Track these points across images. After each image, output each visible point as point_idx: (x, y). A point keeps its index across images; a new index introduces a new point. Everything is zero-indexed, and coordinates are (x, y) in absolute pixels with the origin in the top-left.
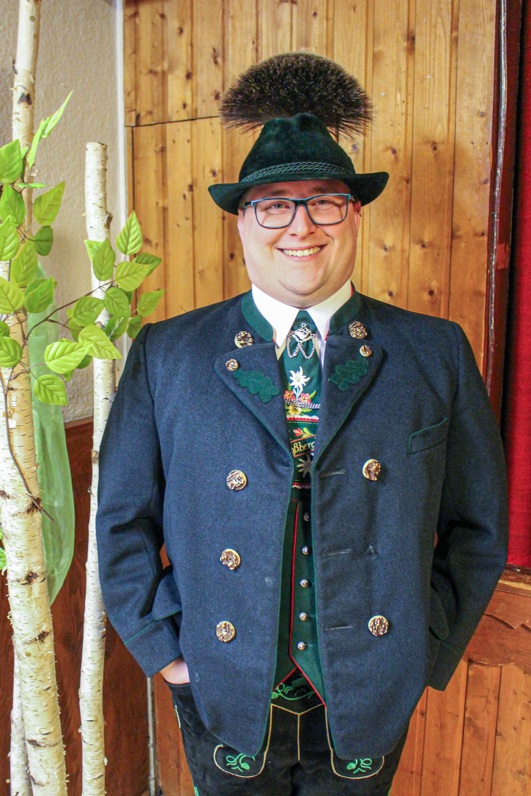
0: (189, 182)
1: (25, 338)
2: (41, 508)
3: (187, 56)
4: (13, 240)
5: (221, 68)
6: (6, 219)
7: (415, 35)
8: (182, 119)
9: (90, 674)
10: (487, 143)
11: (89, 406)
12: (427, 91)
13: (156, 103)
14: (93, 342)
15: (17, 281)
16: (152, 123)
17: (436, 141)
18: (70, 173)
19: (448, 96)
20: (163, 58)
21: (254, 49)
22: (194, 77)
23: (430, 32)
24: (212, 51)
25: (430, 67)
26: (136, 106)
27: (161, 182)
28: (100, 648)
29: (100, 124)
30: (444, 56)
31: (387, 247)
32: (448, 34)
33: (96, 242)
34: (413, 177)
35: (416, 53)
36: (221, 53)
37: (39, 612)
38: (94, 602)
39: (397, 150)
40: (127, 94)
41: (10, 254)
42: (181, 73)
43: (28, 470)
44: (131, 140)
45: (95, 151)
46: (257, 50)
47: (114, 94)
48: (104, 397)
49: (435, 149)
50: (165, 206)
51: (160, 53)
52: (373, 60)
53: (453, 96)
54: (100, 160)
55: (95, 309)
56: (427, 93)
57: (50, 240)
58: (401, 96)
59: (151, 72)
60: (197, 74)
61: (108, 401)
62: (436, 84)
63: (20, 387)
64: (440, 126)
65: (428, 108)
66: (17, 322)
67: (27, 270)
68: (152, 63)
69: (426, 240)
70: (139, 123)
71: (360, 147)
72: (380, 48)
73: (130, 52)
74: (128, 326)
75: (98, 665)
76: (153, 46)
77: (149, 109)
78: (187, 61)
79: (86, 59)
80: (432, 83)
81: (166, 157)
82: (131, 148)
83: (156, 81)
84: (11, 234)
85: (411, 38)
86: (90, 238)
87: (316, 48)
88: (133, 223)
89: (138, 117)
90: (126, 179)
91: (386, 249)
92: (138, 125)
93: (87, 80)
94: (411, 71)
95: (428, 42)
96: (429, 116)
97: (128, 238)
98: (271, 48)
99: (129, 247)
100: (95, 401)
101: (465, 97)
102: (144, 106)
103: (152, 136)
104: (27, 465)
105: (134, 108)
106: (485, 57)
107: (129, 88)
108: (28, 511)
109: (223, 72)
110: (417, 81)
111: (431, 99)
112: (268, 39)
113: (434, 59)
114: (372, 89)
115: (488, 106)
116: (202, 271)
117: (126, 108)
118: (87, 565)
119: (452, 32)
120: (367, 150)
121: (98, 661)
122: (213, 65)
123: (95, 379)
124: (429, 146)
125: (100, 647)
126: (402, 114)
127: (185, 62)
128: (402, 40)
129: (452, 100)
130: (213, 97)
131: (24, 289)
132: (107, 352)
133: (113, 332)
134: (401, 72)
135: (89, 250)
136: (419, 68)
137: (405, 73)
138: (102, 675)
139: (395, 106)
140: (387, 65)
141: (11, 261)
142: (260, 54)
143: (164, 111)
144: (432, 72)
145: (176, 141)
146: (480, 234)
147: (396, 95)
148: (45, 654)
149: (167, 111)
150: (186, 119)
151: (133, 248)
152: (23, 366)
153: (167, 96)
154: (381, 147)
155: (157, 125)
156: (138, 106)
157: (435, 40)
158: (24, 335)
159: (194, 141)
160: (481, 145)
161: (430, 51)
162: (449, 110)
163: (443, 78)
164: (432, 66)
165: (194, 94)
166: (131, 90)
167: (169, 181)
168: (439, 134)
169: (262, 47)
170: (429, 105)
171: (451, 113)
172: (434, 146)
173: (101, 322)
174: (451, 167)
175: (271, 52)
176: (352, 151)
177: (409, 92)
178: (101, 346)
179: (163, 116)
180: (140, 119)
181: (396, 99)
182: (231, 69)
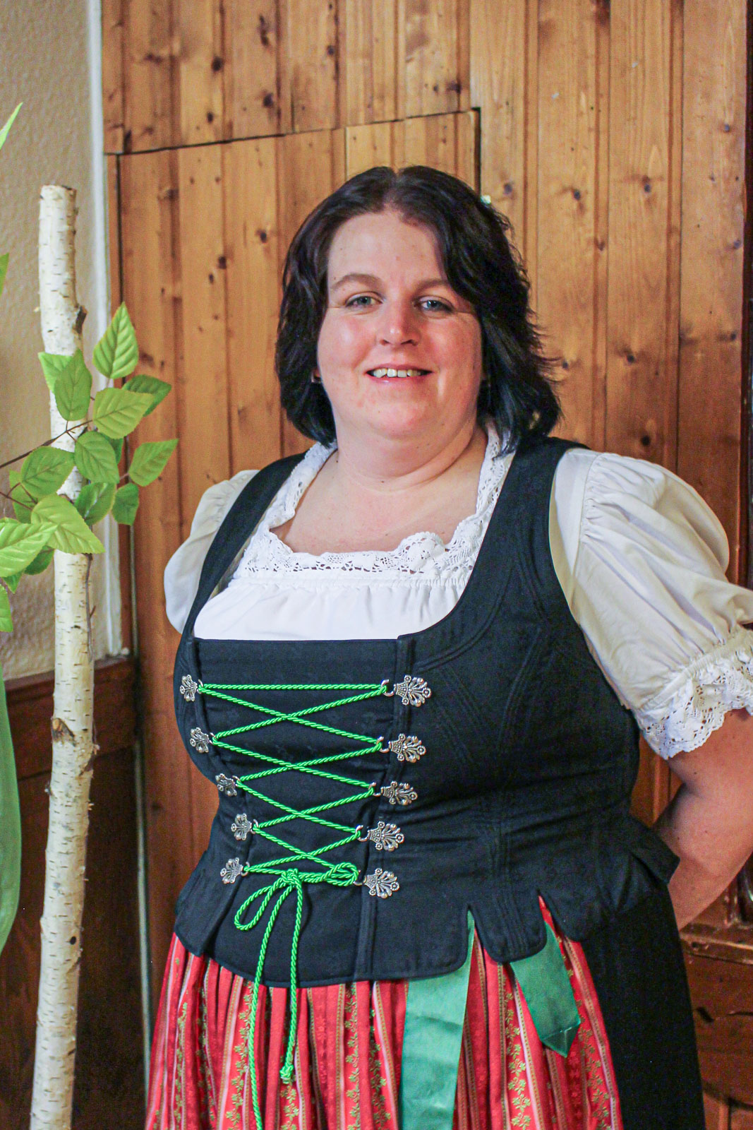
0: (220, 251)
3: (214, 28)
5: (274, 52)
8: (206, 141)
9: (48, 1119)
10: (737, 179)
12: (632, 89)
13: (159, 113)
14: (54, 522)
16: (153, 148)
17: (650, 176)
19: (668, 99)
20: (171, 33)
21: (332, 20)
22: (227, 67)
24: (257, 22)
25: (636, 48)
26: (124, 116)
27: (169, 249)
28: (66, 1073)
29: (61, 150)
30: (659, 29)
31: (568, 361)
33: (57, 356)
34: (611, 239)
35: (612, 25)
36: (273, 24)
38: (54, 988)
39: (582, 193)
40: (108, 97)
42: (202, 60)
44: (114, 179)
45: (56, 200)
46: (336, 19)
47: (86, 97)
48: (73, 625)
49: (647, 189)
50: (177, 295)
51: (166, 24)
52: (539, 37)
53: (677, 97)
54: (64, 216)
55: (60, 469)
56: (633, 92)
58: (587, 101)
59: (150, 57)
60: (231, 62)
61: (80, 632)
62: (647, 80)
64: (655, 149)
65: (635, 118)
68: (152, 42)
69: (635, 347)
70: (131, 150)
71: (518, 188)
72: (550, 14)
73: (113, 23)
74: (113, 502)
75: (61, 1104)
76: (154, 13)
77: (148, 124)
78: (214, 38)
80: (641, 76)
81: (178, 208)
82: (115, 192)
83: (159, 75)
86: (49, 350)
87: (440, 16)
88: (122, 323)
89: (128, 138)
90: (106, 247)
91: (565, 366)
92: (127, 151)
94: (604, 55)
95: (632, 5)
96: (636, 133)
97: (112, 350)
98: (360, 16)
99: (115, 364)
100: (57, 631)
101: (699, 99)
102: (139, 117)
103: (153, 172)
105: (120, 121)
106: (730, 31)
107: (112, 87)
109: (278, 64)
110: (615, 72)
111: (640, 104)
112: (355, 1)
113: (643, 33)
114: (538, 87)
115: (737, 114)
116: (245, 409)
117: (106, 121)
118: (43, 922)
120: (530, 190)
121: (62, 1096)
122: (261, 47)
123: (57, 593)
124: (637, 185)
125: (64, 1069)
126: (590, 130)
127: (211, 40)
128: (588, 2)
129: (676, 105)
130: (260, 103)
132: (79, 540)
133: (88, 512)
134: (587, 57)
135: (46, 370)
136: (617, 48)
137: (594, 59)
138: (69, 1121)
139: (577, 116)
140: (563, 46)
142: (341, 26)
143: (175, 126)
144: (640, 57)
145: (196, 178)
146: (729, 335)
147: (579, 97)
149: (179, 125)
150: (213, 139)
151: (121, 367)
153: (179, 101)
154: (554, 188)
155: (162, 153)
156: (128, 119)
157: (644, 2)
159: (228, 181)
160: (727, 181)
161: (636, 20)
162: (671, 121)
163: (660, 67)
164: (640, 45)
165: (227, 97)
166: (115, 91)
167: (183, 250)
168: (655, 163)
169: (345, 14)
170: (635, 113)
171: (675, 126)
172: (646, 183)
173: (67, 493)
174: (675, 221)
175: (360, 23)
176: (504, 196)
177: (602, 91)
178: (68, 531)
179: (173, 136)
180: (131, 142)
181: (578, 102)
182: (291, 54)
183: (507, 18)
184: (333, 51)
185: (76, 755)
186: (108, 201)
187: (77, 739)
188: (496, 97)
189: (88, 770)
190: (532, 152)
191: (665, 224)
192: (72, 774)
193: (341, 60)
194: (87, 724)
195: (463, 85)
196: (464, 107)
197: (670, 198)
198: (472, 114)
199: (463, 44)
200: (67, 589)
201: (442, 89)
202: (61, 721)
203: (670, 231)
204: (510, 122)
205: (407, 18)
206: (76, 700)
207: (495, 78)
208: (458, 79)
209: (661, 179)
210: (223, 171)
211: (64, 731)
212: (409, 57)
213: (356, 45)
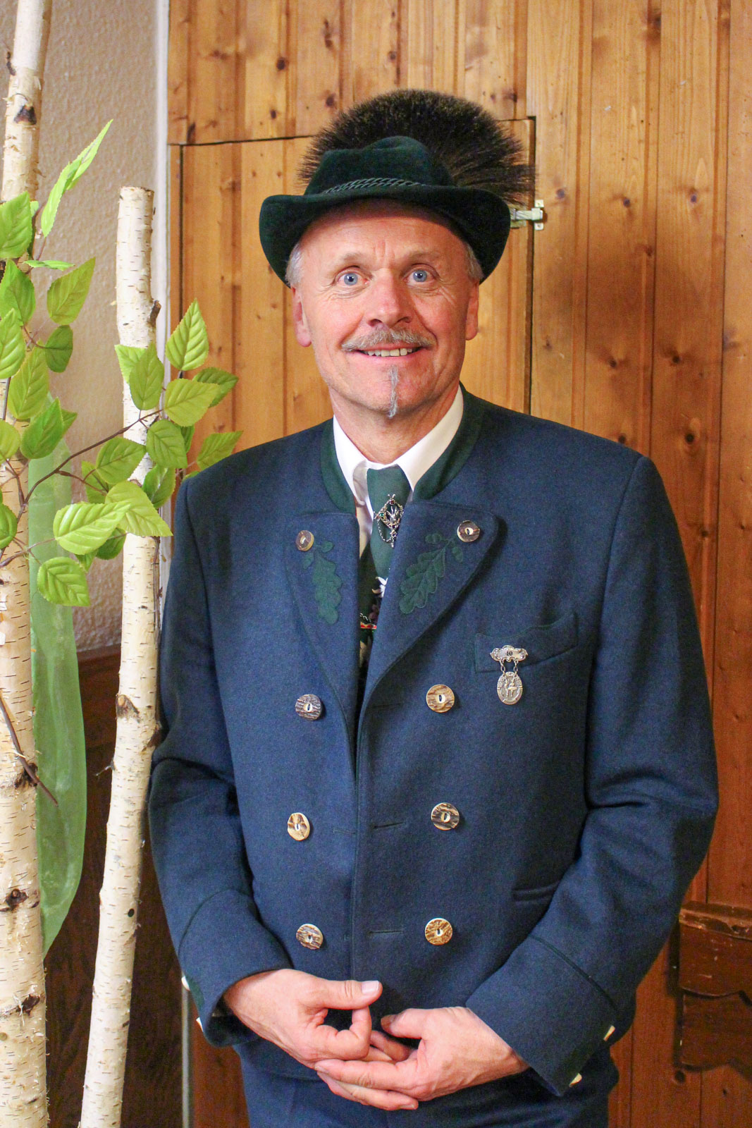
1: (24, 500)
2: (38, 781)
3: (279, 29)
4: (15, 348)
5: (337, 56)
6: (7, 315)
7: (660, 14)
8: (269, 137)
11: (95, 629)
12: (681, 105)
13: (223, 106)
15: (17, 411)
16: (217, 141)
17: (696, 186)
18: (74, 223)
19: (714, 115)
20: (237, 32)
21: (395, 27)
22: (291, 67)
23: (685, 10)
24: (323, 26)
25: (685, 67)
26: (189, 109)
27: (229, 241)
28: (120, 1045)
30: (707, 51)
31: (616, 360)
32: (715, 14)
33: (132, 349)
34: (659, 245)
35: (662, 42)
36: (337, 29)
37: (26, 962)
38: (111, 960)
39: (632, 201)
40: (173, 90)
41: (10, 368)
42: (267, 59)
43: (19, 715)
44: (178, 169)
45: (134, 200)
46: (399, 27)
47: (152, 89)
48: (140, 605)
49: (694, 200)
50: (236, 284)
51: (233, 22)
52: (593, 51)
53: (723, 113)
54: (142, 216)
55: (130, 459)
56: (681, 108)
57: (68, 348)
58: (638, 111)
59: (216, 54)
60: (296, 63)
61: (147, 611)
62: (695, 98)
63: (14, 580)
64: (701, 162)
65: (683, 133)
66: (11, 475)
67: (31, 394)
68: (218, 39)
69: (681, 350)
70: (194, 140)
71: (571, 195)
72: (604, 32)
73: (181, 19)
75: (114, 1076)
76: (221, 12)
77: (212, 117)
78: (279, 38)
79: (106, 30)
80: (689, 92)
81: (240, 198)
82: (178, 181)
83: (225, 71)
84: (13, 338)
85: (654, 20)
86: (122, 342)
87: (498, 28)
88: (194, 318)
89: (192, 129)
90: (167, 234)
91: (613, 364)
92: (191, 143)
93: (107, 66)
94: (654, 72)
95: (682, 27)
96: (684, 146)
97: (185, 344)
98: (422, 26)
99: (187, 357)
100: (124, 611)
101: (743, 117)
102: (203, 112)
103: (216, 164)
104: (19, 708)
105: (185, 113)
107: (177, 81)
108: (18, 784)
109: (341, 65)
110: (665, 89)
111: (688, 118)
112: (417, 10)
113: (692, 54)
114: (591, 99)
116: (300, 396)
117: (170, 113)
118: (102, 894)
119: (720, 12)
120: (583, 198)
121: (115, 1068)
122: (324, 50)
123: (125, 574)
124: (684, 195)
125: (118, 1041)
126: (640, 141)
127: (275, 40)
128: (639, 22)
129: (722, 121)
130: (324, 102)
131: (26, 424)
132: (149, 524)
134: (638, 74)
135: (121, 362)
136: (667, 67)
137: (645, 75)
139: (628, 128)
140: (616, 62)
141: (10, 378)
142: (403, 34)
143: (239, 121)
144: (688, 76)
145: (258, 172)
147: (630, 111)
148: (32, 1037)
149: (244, 120)
150: (276, 136)
151: (193, 359)
152: (19, 545)
153: (243, 96)
154: (605, 195)
155: (226, 145)
156: (192, 112)
157: (693, 24)
158: (22, 496)
159: (290, 174)
161: (686, 41)
162: (717, 138)
163: (707, 86)
164: (688, 63)
165: (291, 95)
166: (181, 84)
167: (243, 240)
168: (701, 175)
169: (407, 23)
170: (684, 127)
171: (720, 142)
172: (693, 194)
173: (138, 479)
174: (720, 230)
175: (422, 33)
176: (557, 201)
177: (652, 105)
178: (140, 516)
179: (236, 130)
180: (194, 134)
181: (629, 116)
182: (354, 58)
183: (563, 33)
184: (395, 56)
185: (140, 732)
186: (169, 190)
187: (141, 715)
188: (550, 108)
189: (151, 746)
190: (584, 160)
191: (710, 233)
192: (136, 749)
193: (402, 67)
194: (151, 701)
195: (519, 94)
196: (519, 116)
197: (715, 210)
198: (528, 122)
199: (520, 55)
200: (135, 571)
201: (499, 97)
202: (126, 698)
203: (715, 239)
204: (564, 132)
205: (467, 27)
206: (141, 678)
207: (550, 89)
208: (515, 89)
209: (707, 190)
210: (285, 168)
211: (129, 707)
212: (467, 67)
213: (417, 52)
